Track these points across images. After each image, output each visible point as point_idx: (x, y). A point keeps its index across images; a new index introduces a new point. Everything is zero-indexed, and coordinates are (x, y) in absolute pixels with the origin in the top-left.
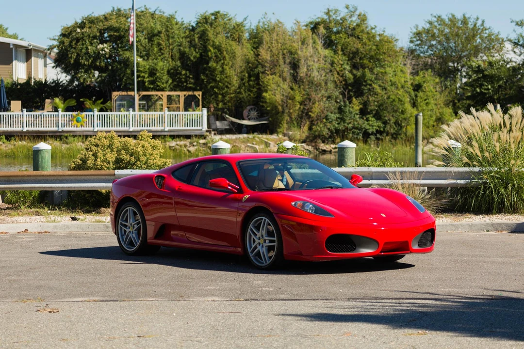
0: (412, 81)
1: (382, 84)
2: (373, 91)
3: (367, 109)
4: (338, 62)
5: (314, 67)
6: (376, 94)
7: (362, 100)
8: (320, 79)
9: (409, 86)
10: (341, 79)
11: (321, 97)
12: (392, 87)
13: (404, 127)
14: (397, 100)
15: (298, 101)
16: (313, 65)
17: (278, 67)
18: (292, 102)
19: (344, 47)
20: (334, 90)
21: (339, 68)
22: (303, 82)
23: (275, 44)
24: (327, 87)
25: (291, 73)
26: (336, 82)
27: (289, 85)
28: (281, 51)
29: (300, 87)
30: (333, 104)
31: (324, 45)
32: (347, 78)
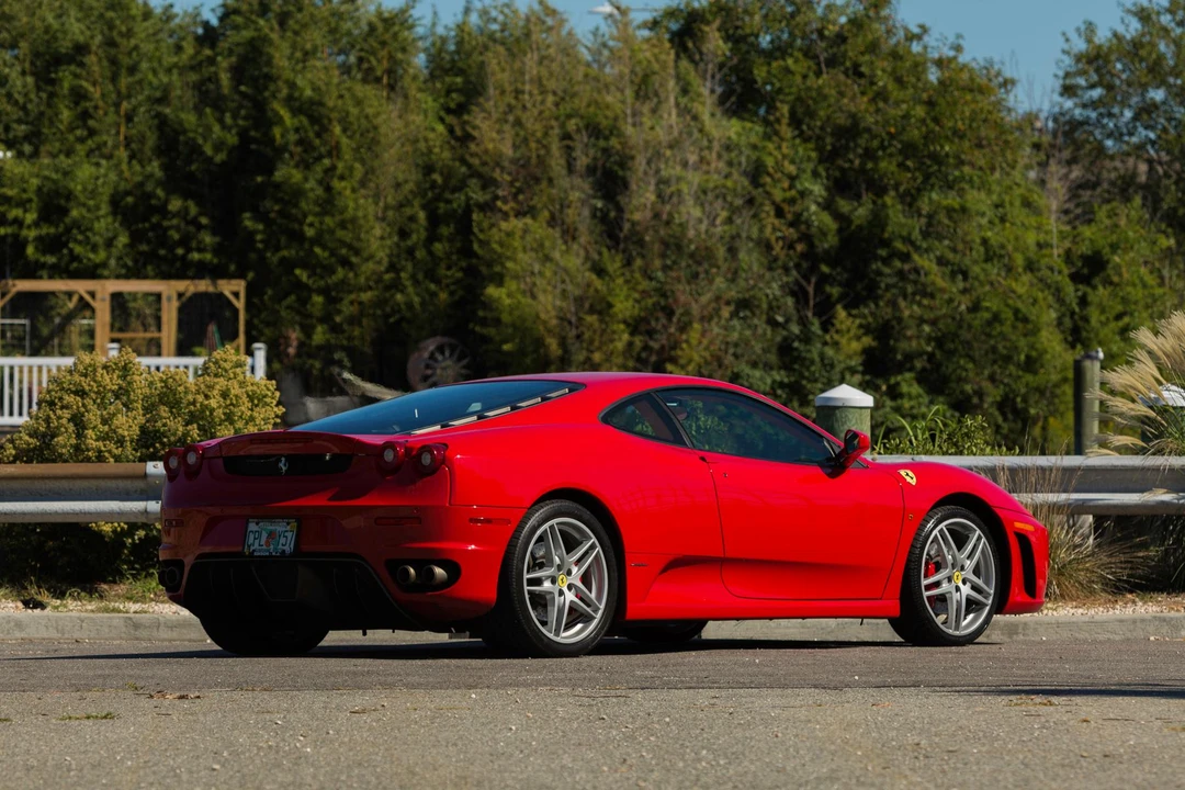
0: (1067, 244)
1: (951, 256)
2: (915, 282)
3: (894, 350)
4: (779, 166)
5: (684, 188)
6: (926, 292)
7: (873, 315)
8: (707, 231)
9: (1058, 262)
10: (791, 233)
11: (713, 305)
12: (988, 266)
13: (1035, 423)
14: (1008, 315)
15: (620, 316)
16: (679, 179)
17: (544, 184)
18: (601, 321)
19: (800, 110)
20: (761, 277)
21: (784, 190)
22: (641, 243)
23: (531, 94)
24: (734, 265)
25: (594, 210)
26: (769, 247)
27: (587, 258)
28: (554, 123)
29: (628, 263)
30: (760, 331)
31: (722, 100)
32: (814, 230)
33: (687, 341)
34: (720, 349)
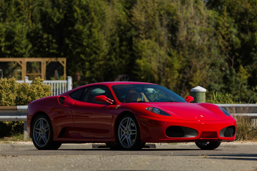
4: (223, 24)
5: (195, 30)
7: (251, 68)
8: (202, 44)
10: (227, 44)
11: (204, 65)
15: (176, 68)
16: (194, 28)
17: (154, 29)
18: (170, 70)
19: (230, 7)
20: (218, 57)
21: (225, 31)
22: (182, 47)
23: (150, 3)
24: (210, 53)
25: (169, 37)
26: (220, 47)
27: (167, 51)
28: (157, 12)
29: (178, 53)
30: (217, 73)
31: (207, 4)
32: (234, 43)
33: (196, 76)
34: (206, 78)
